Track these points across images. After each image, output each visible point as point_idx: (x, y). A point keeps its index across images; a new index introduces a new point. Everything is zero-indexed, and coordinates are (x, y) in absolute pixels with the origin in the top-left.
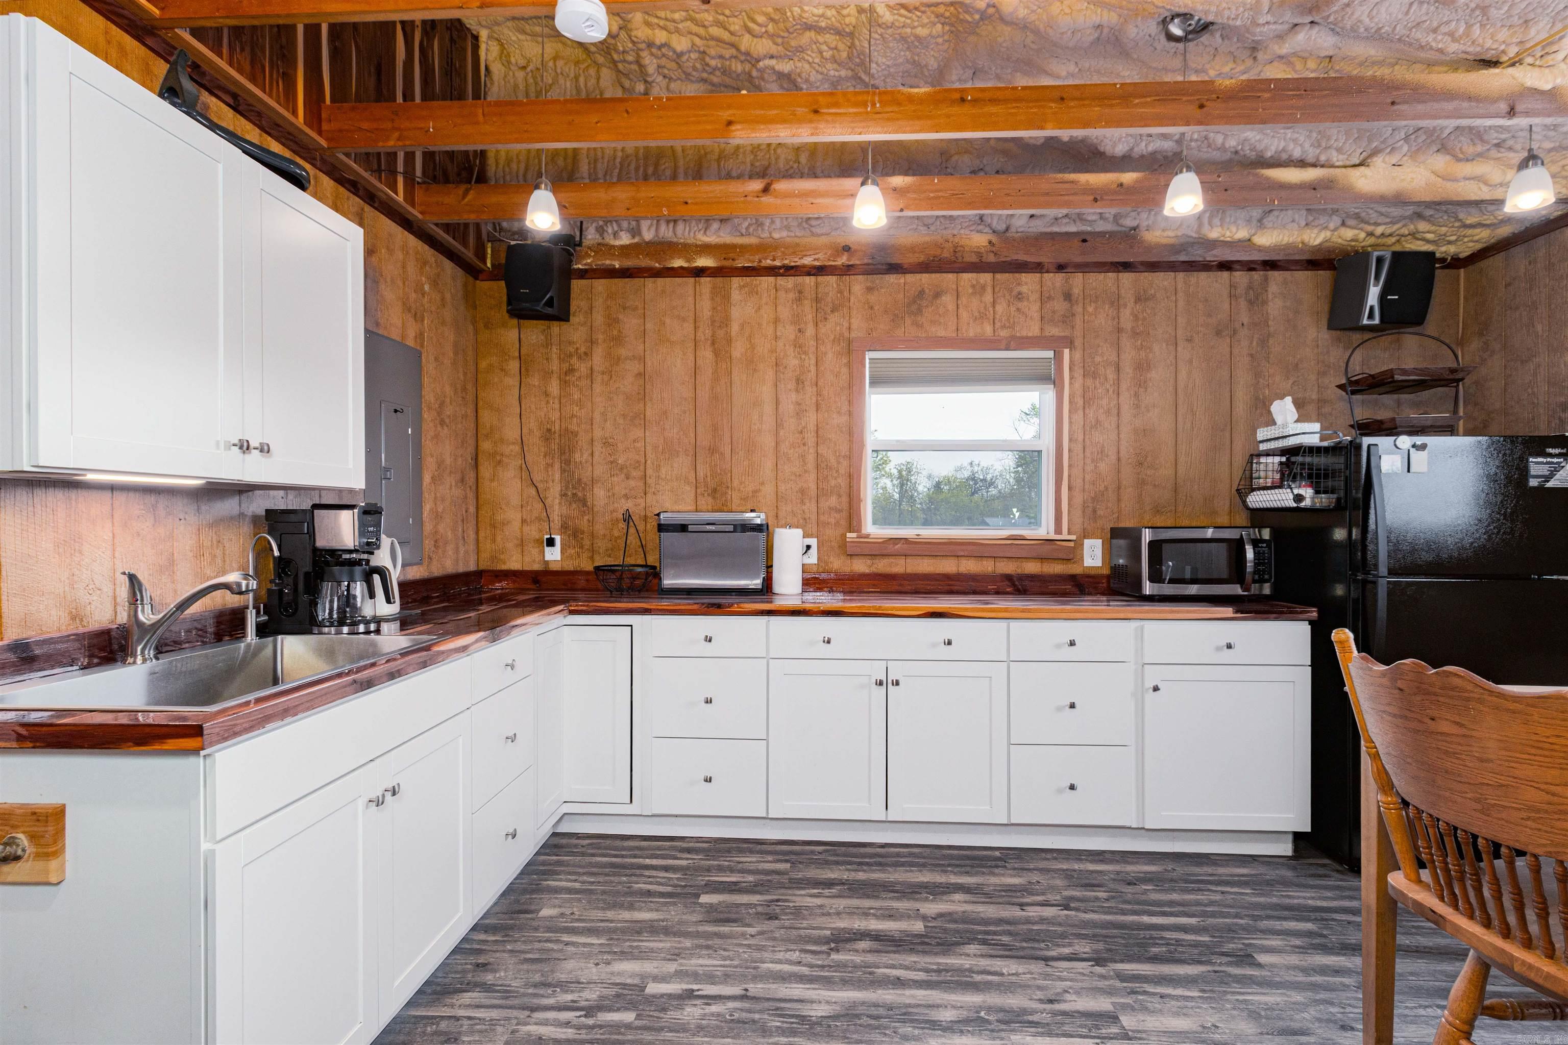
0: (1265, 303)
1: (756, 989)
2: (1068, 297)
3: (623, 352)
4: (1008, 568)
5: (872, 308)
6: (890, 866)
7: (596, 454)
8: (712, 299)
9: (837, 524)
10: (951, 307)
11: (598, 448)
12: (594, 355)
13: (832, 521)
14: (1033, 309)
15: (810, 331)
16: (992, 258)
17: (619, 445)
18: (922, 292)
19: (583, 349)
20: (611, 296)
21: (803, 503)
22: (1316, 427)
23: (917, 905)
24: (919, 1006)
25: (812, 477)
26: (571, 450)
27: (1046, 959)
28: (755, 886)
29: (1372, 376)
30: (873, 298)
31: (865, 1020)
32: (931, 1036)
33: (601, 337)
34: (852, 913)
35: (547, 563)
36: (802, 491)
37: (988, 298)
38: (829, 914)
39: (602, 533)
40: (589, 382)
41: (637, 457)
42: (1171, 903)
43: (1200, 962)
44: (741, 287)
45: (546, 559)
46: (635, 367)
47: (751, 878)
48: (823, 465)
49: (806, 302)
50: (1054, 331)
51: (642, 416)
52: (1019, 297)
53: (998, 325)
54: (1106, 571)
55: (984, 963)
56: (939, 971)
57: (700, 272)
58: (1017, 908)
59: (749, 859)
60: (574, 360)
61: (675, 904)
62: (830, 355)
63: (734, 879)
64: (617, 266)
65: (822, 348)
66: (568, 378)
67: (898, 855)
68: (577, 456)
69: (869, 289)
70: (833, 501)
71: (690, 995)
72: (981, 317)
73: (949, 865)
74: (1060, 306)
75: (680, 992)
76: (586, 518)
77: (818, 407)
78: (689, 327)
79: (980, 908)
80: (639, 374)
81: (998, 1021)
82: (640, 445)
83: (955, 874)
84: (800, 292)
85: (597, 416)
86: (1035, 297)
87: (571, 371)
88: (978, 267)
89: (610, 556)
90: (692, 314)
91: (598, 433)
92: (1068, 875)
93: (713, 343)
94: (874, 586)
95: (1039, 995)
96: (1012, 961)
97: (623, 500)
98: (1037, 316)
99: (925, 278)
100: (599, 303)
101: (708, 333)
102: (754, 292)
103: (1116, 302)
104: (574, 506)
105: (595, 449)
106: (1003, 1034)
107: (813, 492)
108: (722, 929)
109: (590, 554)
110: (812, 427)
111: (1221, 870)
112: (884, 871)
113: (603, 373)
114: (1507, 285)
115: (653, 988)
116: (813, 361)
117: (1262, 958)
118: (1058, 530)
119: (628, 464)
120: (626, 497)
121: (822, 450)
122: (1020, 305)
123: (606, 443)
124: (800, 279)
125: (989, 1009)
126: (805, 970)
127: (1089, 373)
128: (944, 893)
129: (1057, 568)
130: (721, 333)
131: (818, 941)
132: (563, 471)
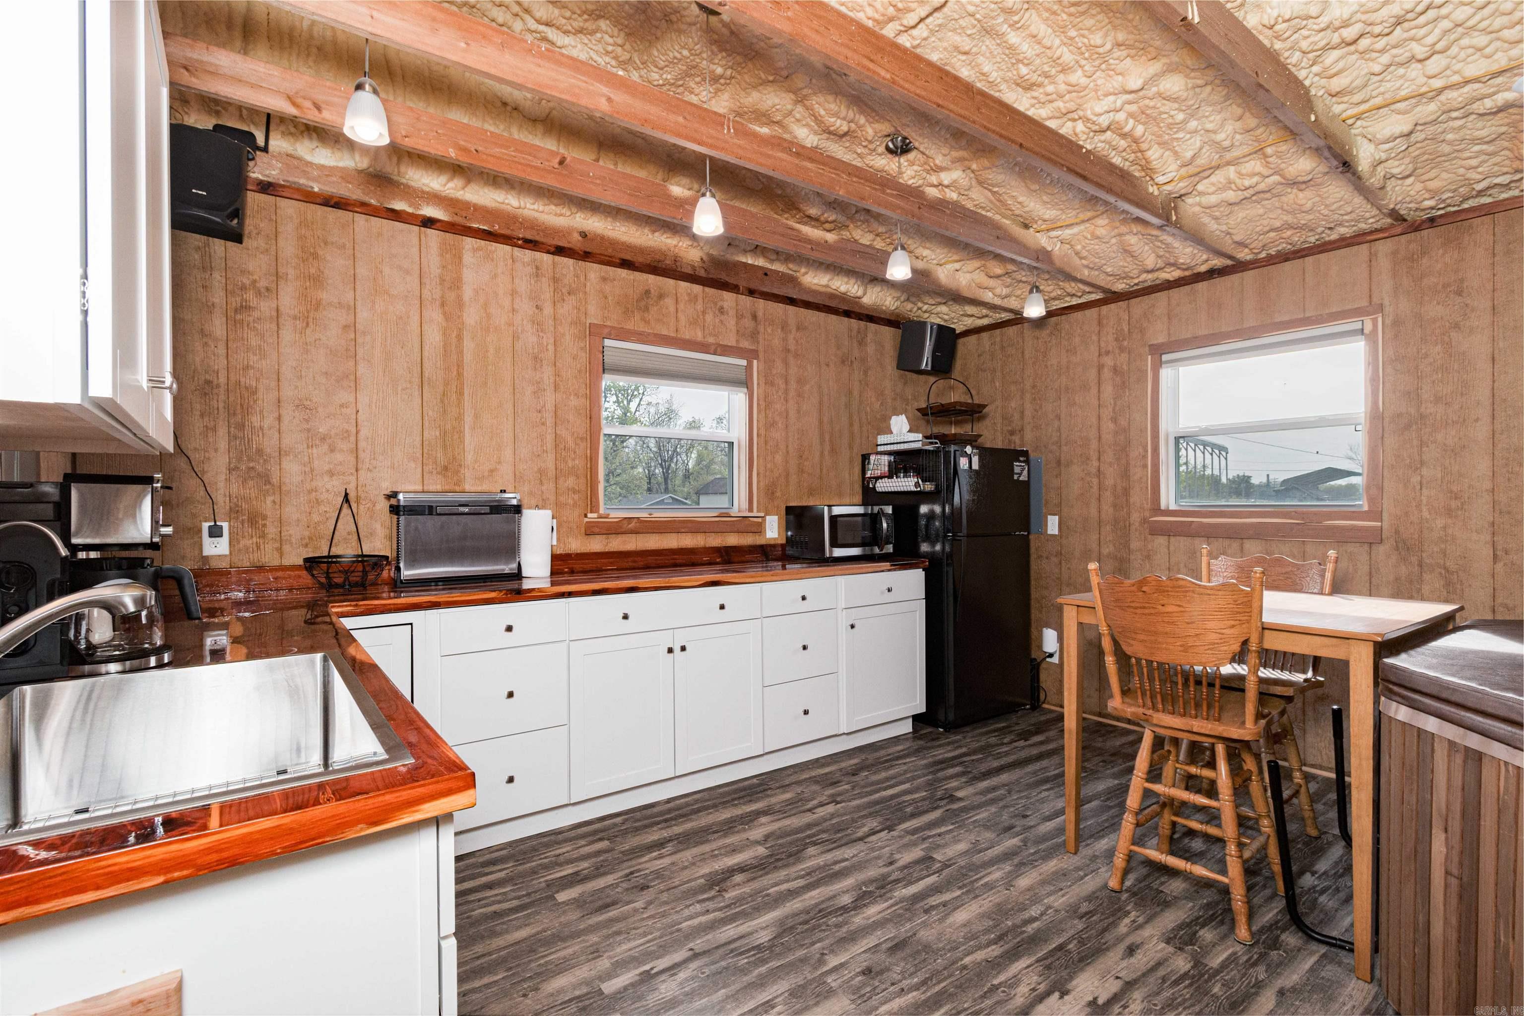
0: (866, 345)
1: (698, 944)
2: (754, 317)
3: (324, 296)
4: (715, 541)
5: (606, 298)
6: (691, 814)
7: (286, 420)
8: (442, 255)
9: (575, 505)
10: (672, 309)
11: (288, 412)
12: (281, 293)
13: (571, 501)
14: (731, 322)
15: (548, 310)
16: (702, 273)
17: (320, 410)
18: (648, 292)
19: (263, 284)
20: (304, 223)
21: (541, 483)
22: (920, 436)
23: (744, 836)
24: (823, 902)
25: (551, 457)
26: (247, 410)
27: (861, 839)
28: (597, 869)
29: (942, 405)
30: (607, 288)
31: (800, 928)
32: (852, 916)
33: (292, 273)
34: (704, 858)
35: (206, 559)
36: (541, 472)
37: (699, 307)
38: (686, 868)
39: (295, 517)
40: (274, 327)
41: (346, 426)
42: (887, 779)
43: (936, 808)
44: (475, 250)
45: (205, 553)
46: (343, 317)
47: (585, 864)
48: (562, 446)
49: (544, 279)
50: (746, 344)
51: (352, 377)
52: (721, 310)
53: (707, 332)
54: (784, 541)
55: (829, 857)
56: (808, 874)
57: (428, 223)
58: (809, 814)
59: (564, 850)
60: (250, 295)
61: (537, 913)
62: (568, 337)
63: (570, 871)
64: (316, 190)
65: (560, 329)
66: (238, 317)
67: (687, 805)
68: (255, 420)
69: (604, 279)
70: (571, 482)
71: (648, 977)
72: (693, 323)
73: (735, 799)
74: (748, 323)
75: (638, 978)
76: (269, 499)
77: (556, 388)
78: (413, 282)
79: (787, 822)
80: (346, 327)
81: (877, 888)
82: (350, 411)
83: (744, 804)
84: (537, 268)
85: (287, 372)
86: (732, 313)
87: (245, 308)
88: (692, 278)
89: (306, 546)
90: (417, 267)
91: (288, 392)
92: (814, 780)
93: (443, 305)
94: (612, 564)
95: (881, 862)
96: (843, 848)
97: (326, 478)
98: (734, 329)
99: (651, 278)
100: (288, 229)
101: (437, 293)
102: (489, 257)
103: (784, 327)
104: (251, 483)
105: (283, 412)
106: (889, 895)
107: (552, 473)
108: (611, 914)
109: (277, 545)
110: (550, 406)
111: (890, 751)
112: (691, 820)
113: (295, 318)
114: (979, 356)
115: (609, 987)
116: (552, 341)
117: (960, 794)
118: (751, 509)
119: (333, 433)
120: (331, 474)
121: (562, 432)
122: (723, 318)
123: (301, 405)
124: (538, 255)
125: (864, 883)
126: (718, 914)
127: (769, 382)
128: (752, 821)
129: (748, 540)
130: (451, 296)
131: (702, 889)
132: (232, 438)
